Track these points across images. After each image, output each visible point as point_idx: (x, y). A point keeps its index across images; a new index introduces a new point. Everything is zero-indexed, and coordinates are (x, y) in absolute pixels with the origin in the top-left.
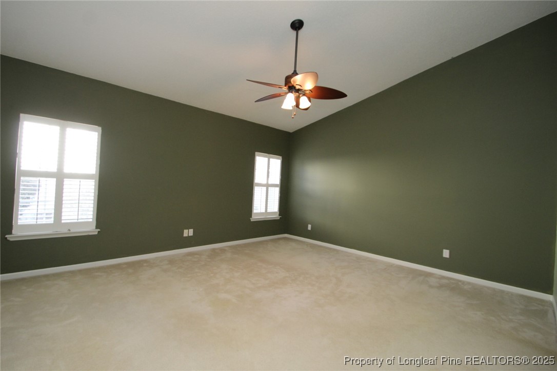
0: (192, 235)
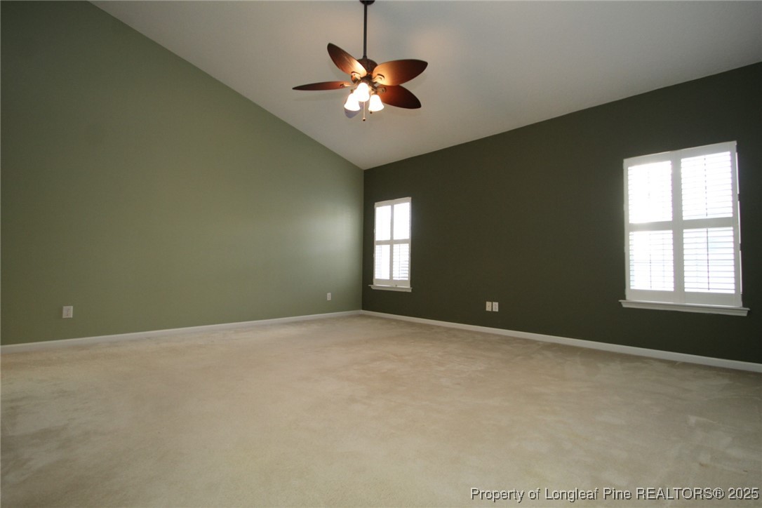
0: (497, 310)
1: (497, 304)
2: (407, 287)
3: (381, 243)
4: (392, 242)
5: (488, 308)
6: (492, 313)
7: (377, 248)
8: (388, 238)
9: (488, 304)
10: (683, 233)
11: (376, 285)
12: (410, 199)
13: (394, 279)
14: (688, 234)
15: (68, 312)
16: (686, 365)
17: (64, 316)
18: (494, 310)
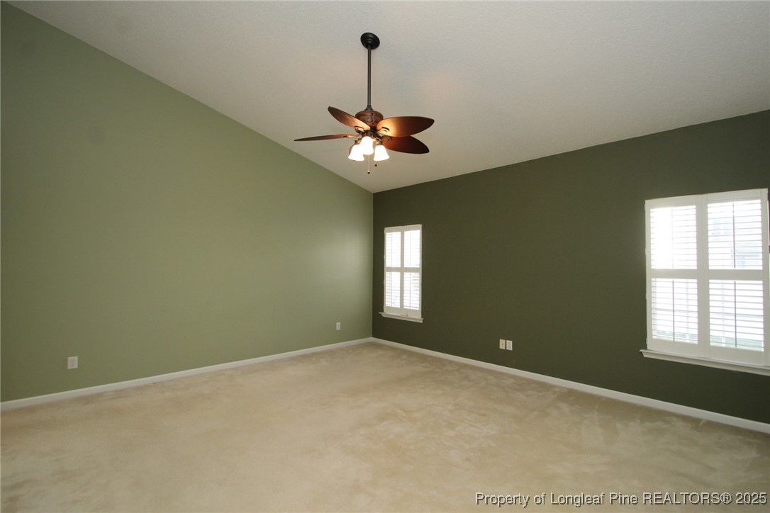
0: (511, 349)
1: (511, 342)
2: (418, 318)
3: (391, 269)
4: (402, 270)
5: (502, 346)
6: (506, 351)
7: (388, 275)
8: (399, 265)
9: (502, 342)
10: (709, 283)
11: (387, 313)
12: (420, 226)
13: (405, 308)
14: (715, 285)
15: (73, 362)
16: (711, 425)
17: (69, 368)
18: (508, 349)
